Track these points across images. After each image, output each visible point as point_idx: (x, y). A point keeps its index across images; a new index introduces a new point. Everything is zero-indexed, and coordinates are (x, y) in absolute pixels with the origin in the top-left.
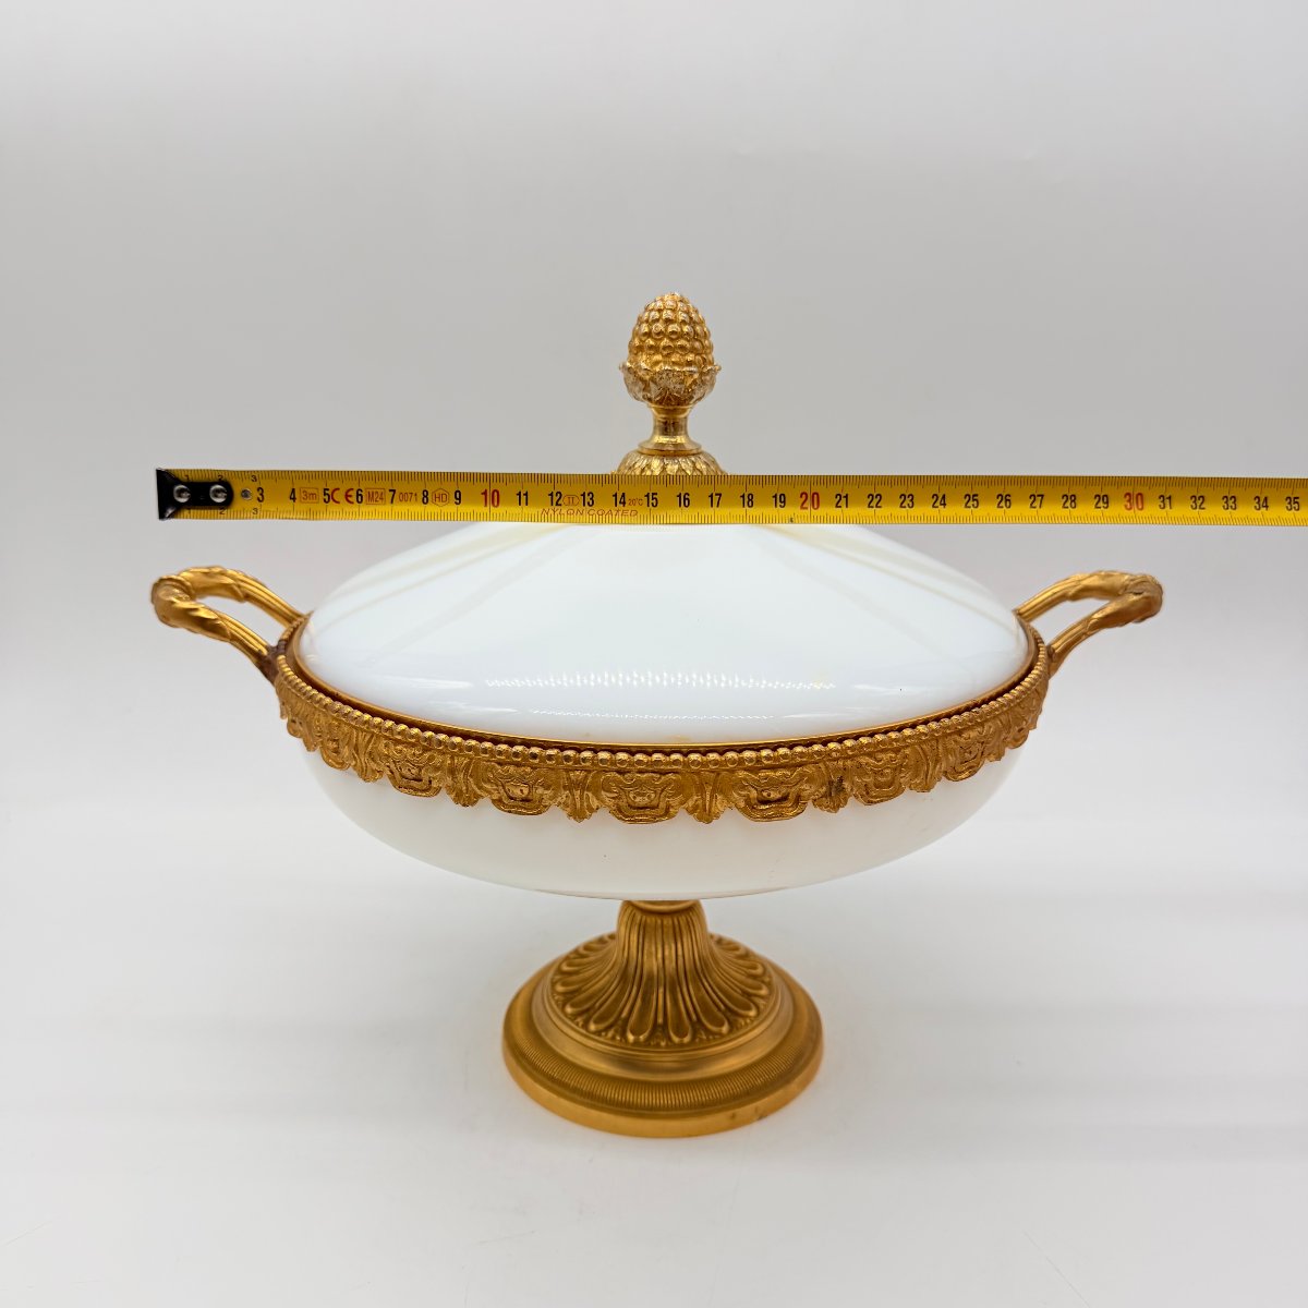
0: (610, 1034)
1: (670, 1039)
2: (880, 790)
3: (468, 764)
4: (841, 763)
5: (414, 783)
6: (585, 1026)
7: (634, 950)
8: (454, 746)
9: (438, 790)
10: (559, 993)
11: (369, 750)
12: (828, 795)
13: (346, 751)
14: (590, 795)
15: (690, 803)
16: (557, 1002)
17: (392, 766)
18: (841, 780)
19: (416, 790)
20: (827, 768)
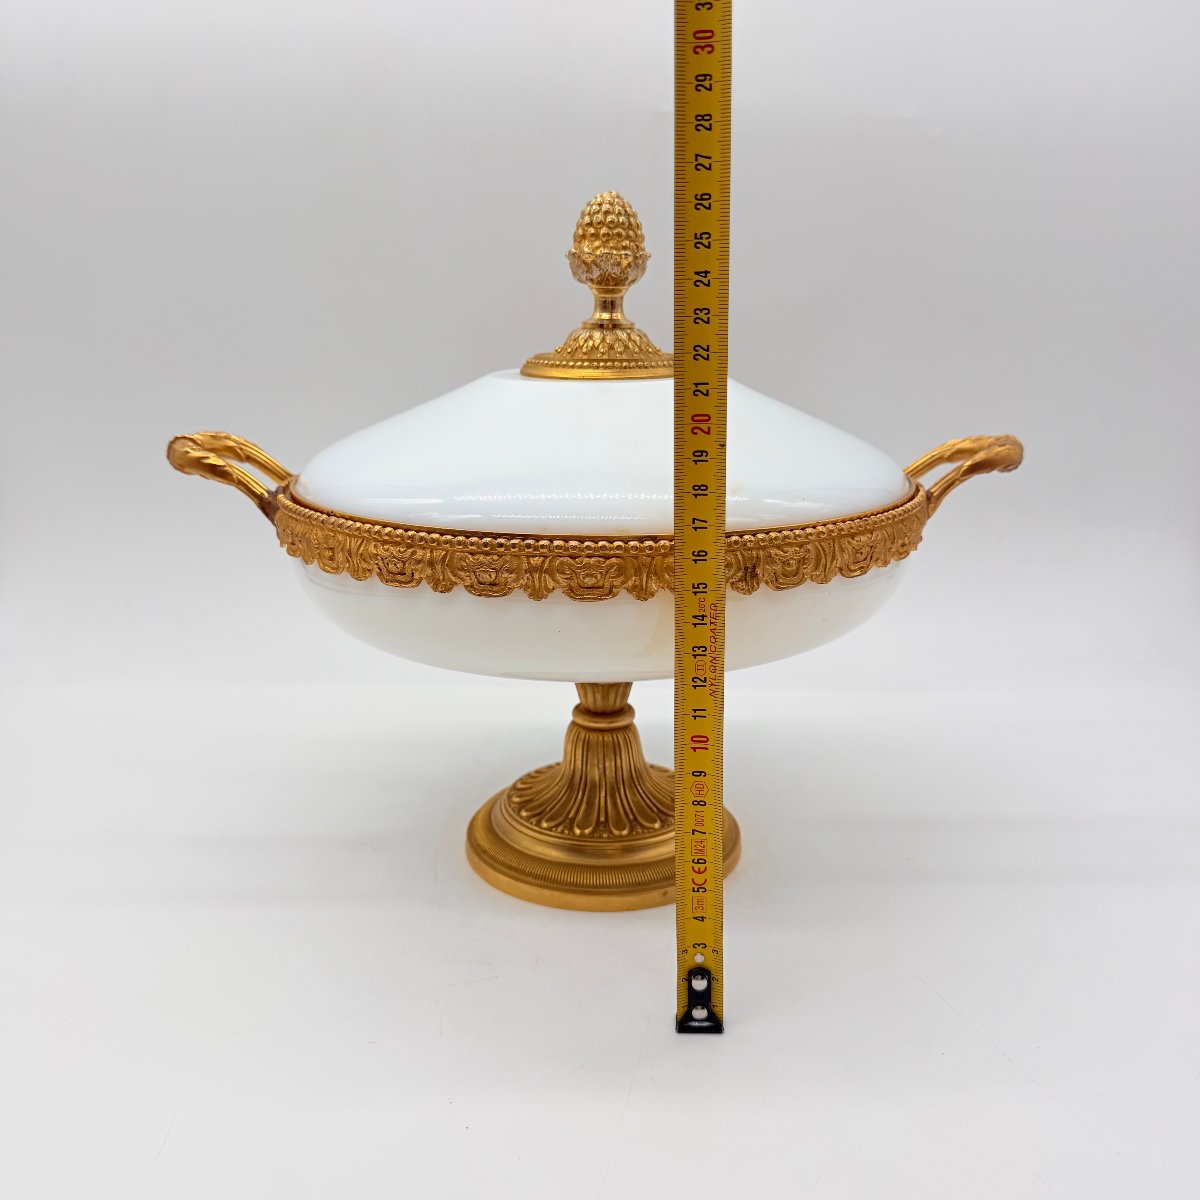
0: (560, 829)
1: (611, 832)
2: (787, 578)
3: (445, 556)
4: (754, 553)
5: (399, 577)
6: (538, 824)
7: (579, 763)
8: (433, 541)
9: (419, 582)
10: (514, 803)
11: (360, 552)
12: (744, 579)
13: (340, 557)
14: (547, 576)
15: (630, 583)
16: (513, 809)
17: (381, 564)
18: (754, 567)
19: (401, 582)
20: (743, 555)
